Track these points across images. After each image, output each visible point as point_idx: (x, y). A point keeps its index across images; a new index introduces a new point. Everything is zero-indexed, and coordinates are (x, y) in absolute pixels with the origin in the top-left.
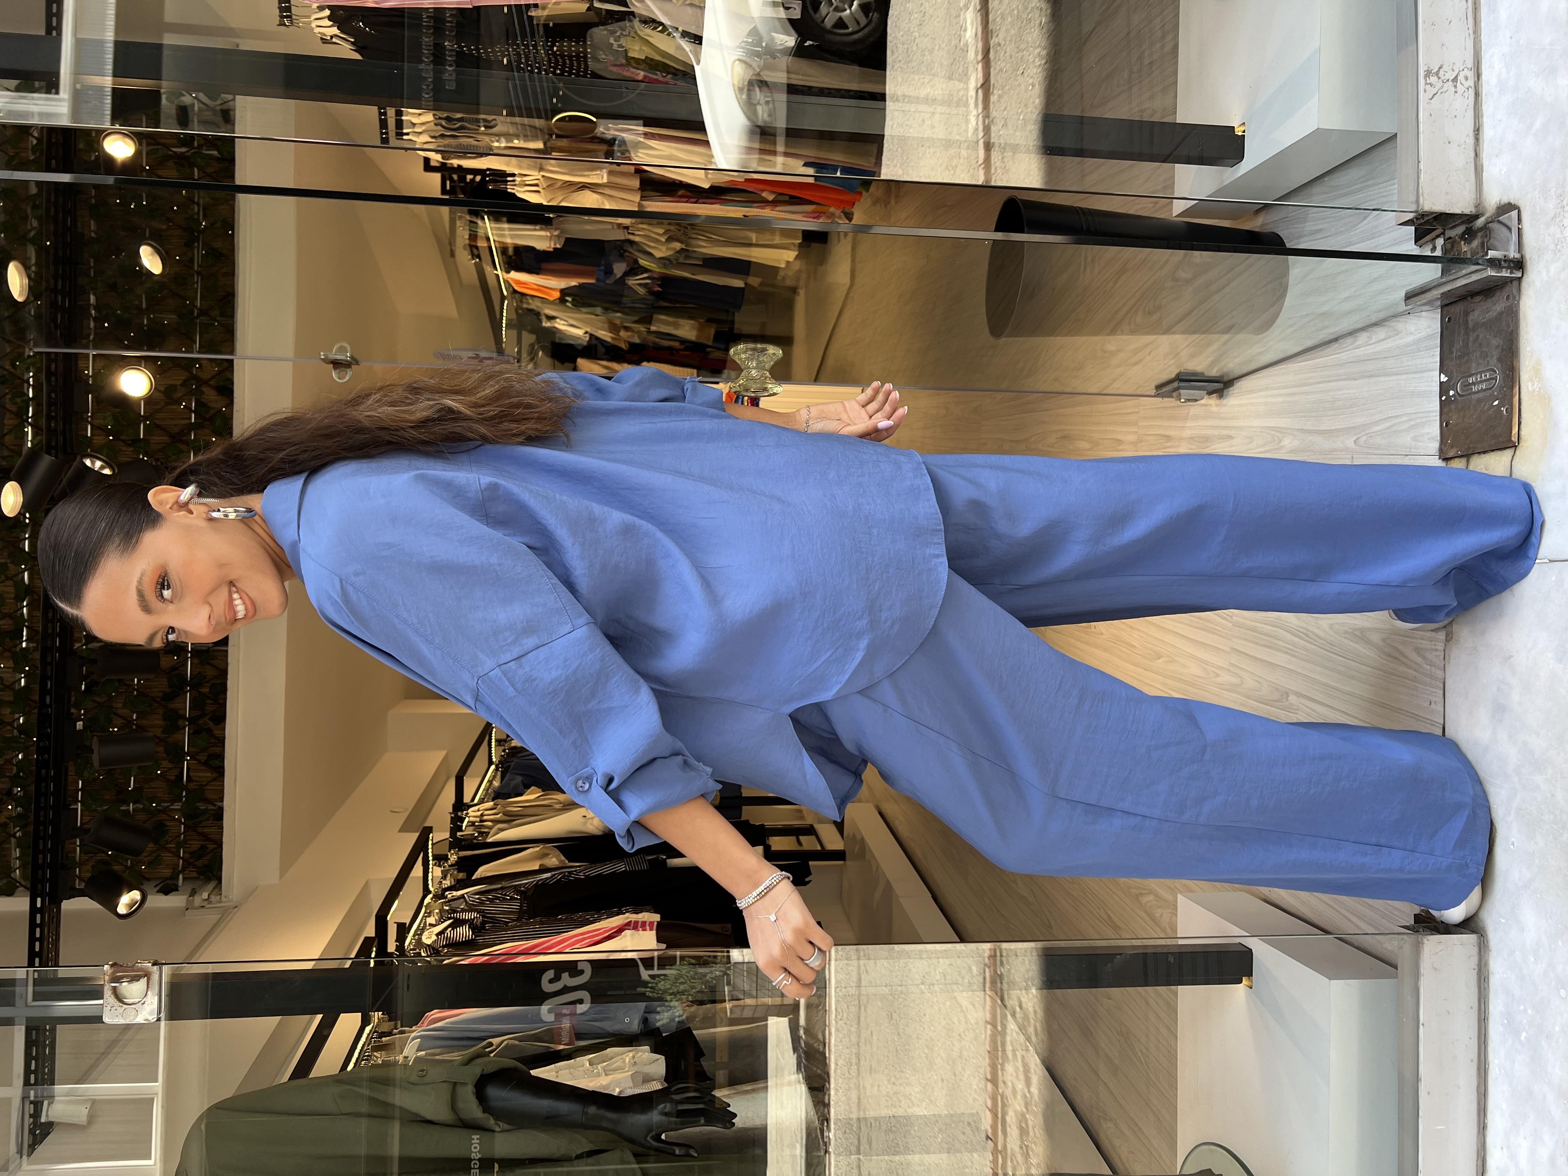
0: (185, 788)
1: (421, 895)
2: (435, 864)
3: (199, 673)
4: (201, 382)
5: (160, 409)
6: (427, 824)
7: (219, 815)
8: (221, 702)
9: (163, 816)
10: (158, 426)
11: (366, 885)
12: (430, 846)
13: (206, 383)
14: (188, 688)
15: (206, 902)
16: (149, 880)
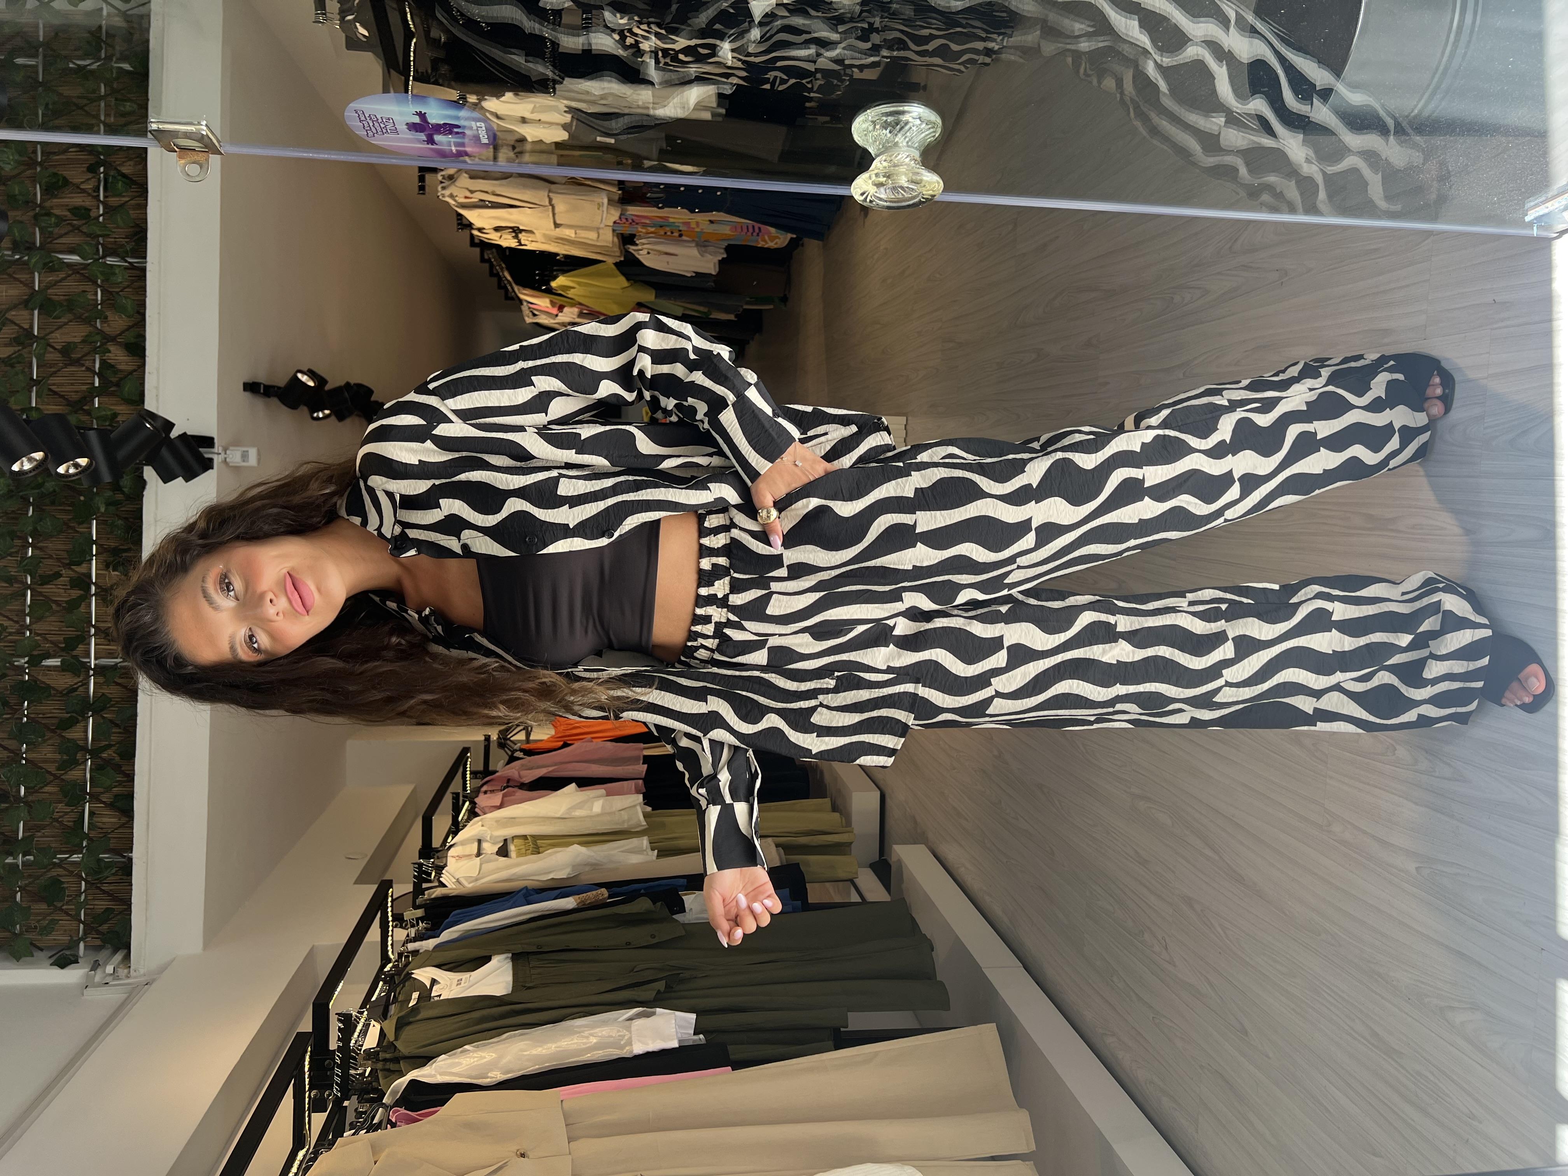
0: (86, 836)
1: (379, 964)
2: (396, 926)
3: (103, 694)
4: (109, 339)
5: (55, 372)
6: (385, 878)
7: (127, 869)
8: (131, 729)
9: (60, 871)
10: (55, 393)
11: (311, 956)
12: (389, 904)
13: (113, 339)
14: (90, 713)
15: (111, 978)
16: (42, 950)
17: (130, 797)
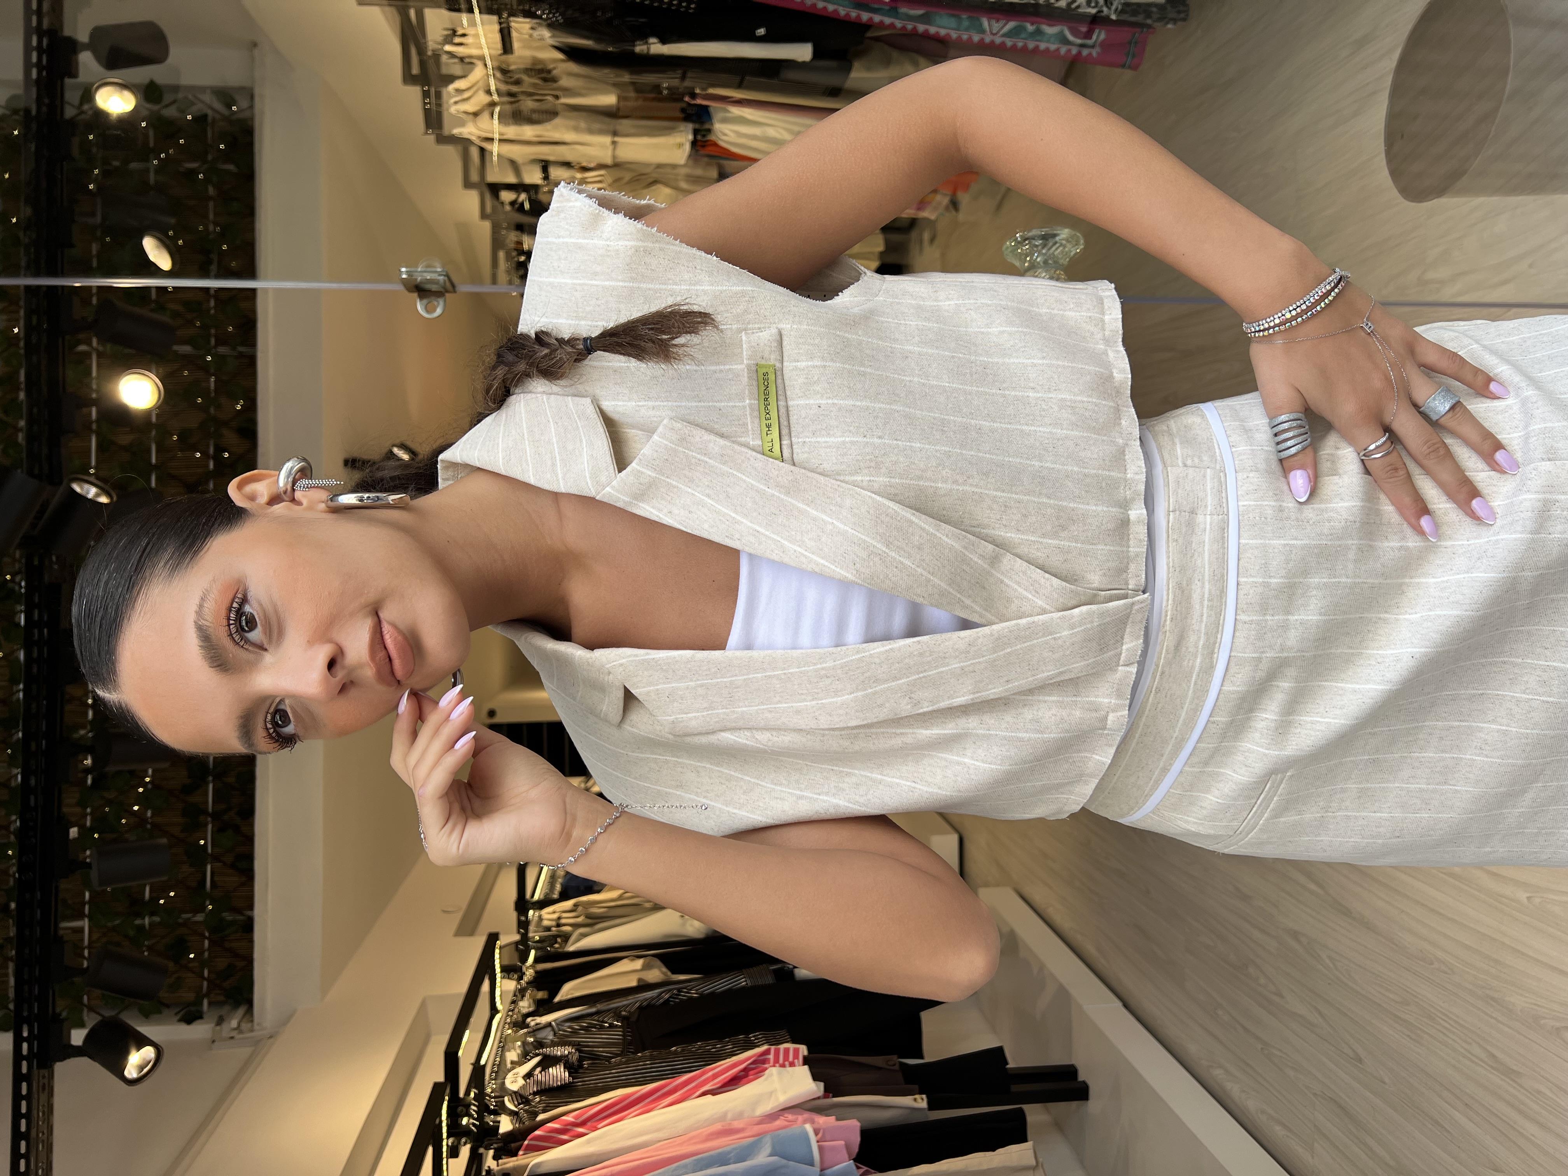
0: (209, 896)
1: (489, 1017)
2: (504, 978)
7: (248, 926)
8: (249, 795)
9: (184, 930)
11: (423, 1005)
12: (497, 956)
14: (210, 778)
15: (236, 1032)
16: (168, 1006)
17: (249, 858)
